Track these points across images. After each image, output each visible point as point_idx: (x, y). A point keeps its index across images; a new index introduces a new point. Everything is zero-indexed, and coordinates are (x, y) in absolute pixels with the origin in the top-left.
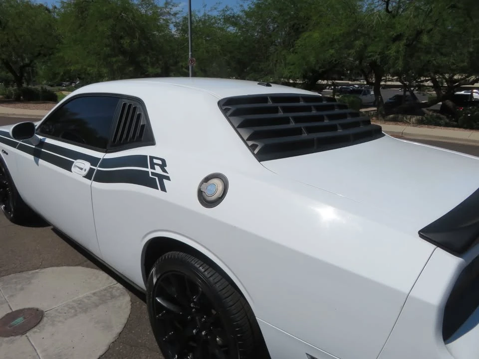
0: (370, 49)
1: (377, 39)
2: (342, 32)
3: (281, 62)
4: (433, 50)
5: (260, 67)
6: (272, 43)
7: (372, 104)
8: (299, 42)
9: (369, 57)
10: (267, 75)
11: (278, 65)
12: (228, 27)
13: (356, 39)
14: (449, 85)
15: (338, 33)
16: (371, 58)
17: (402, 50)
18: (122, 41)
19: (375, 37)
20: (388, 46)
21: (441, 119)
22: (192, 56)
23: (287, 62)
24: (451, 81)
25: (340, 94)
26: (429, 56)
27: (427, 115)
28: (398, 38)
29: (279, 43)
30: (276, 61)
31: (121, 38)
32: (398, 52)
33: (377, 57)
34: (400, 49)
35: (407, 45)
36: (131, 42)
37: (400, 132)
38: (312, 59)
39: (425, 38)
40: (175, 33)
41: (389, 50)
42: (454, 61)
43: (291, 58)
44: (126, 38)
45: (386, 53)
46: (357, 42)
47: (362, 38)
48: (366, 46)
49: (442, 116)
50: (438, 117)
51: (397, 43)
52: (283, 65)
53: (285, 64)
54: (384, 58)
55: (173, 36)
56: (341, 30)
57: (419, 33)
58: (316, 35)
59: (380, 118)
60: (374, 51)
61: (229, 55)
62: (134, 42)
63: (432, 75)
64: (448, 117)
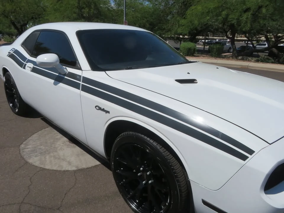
0: (230, 17)
1: (235, 11)
2: (215, 6)
3: (176, 24)
4: (267, 18)
5: (163, 27)
6: (171, 13)
7: (227, 51)
8: (189, 12)
9: (230, 21)
10: (168, 32)
11: (174, 26)
12: (145, 3)
13: (223, 10)
14: (276, 39)
15: (212, 7)
16: (231, 22)
17: (250, 17)
18: (83, 10)
19: (234, 10)
20: (241, 15)
21: (269, 59)
22: (126, 20)
23: (180, 24)
24: (277, 37)
25: (208, 45)
26: (266, 21)
27: (261, 57)
28: (247, 10)
29: (175, 12)
30: (173, 23)
31: (83, 8)
32: (247, 18)
33: (234, 22)
34: (249, 17)
35: (253, 15)
36: (89, 11)
37: (246, 66)
38: (196, 22)
39: (264, 10)
40: (113, 6)
41: (242, 17)
42: (280, 24)
43: (183, 21)
44: (86, 8)
45: (241, 19)
46: (223, 12)
47: (226, 10)
48: (227, 15)
49: (270, 58)
50: (267, 59)
51: (247, 13)
52: (177, 26)
53: (179, 26)
54: (239, 22)
55: (112, 8)
56: (214, 5)
57: (260, 7)
58: (199, 8)
59: (235, 58)
60: (233, 18)
61: (146, 20)
62: (91, 11)
63: (265, 33)
64: (273, 59)
